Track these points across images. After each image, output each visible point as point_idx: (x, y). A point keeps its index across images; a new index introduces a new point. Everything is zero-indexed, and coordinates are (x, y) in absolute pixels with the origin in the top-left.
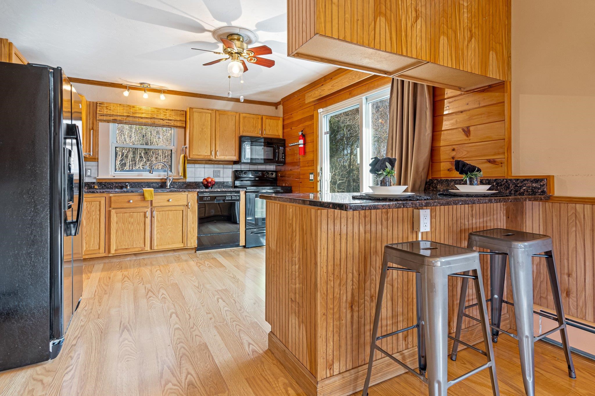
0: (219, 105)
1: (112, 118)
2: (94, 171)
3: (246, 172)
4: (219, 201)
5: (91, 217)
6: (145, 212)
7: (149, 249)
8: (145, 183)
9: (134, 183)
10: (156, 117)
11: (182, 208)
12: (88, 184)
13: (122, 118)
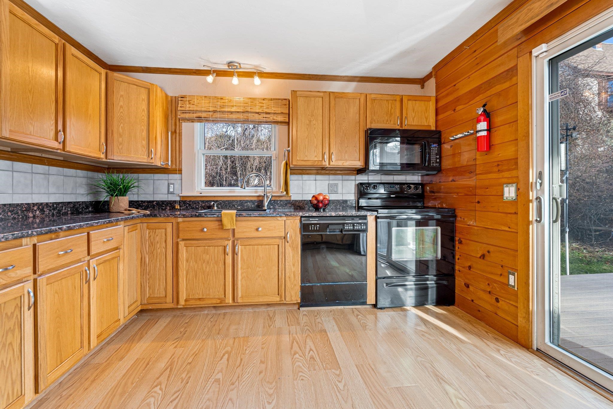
0: (335, 87)
1: (195, 115)
2: (177, 186)
3: (375, 186)
4: (334, 232)
5: (155, 251)
6: (225, 246)
7: (231, 302)
8: (237, 201)
9: (224, 202)
10: (249, 110)
11: (277, 241)
12: (170, 203)
13: (207, 115)
